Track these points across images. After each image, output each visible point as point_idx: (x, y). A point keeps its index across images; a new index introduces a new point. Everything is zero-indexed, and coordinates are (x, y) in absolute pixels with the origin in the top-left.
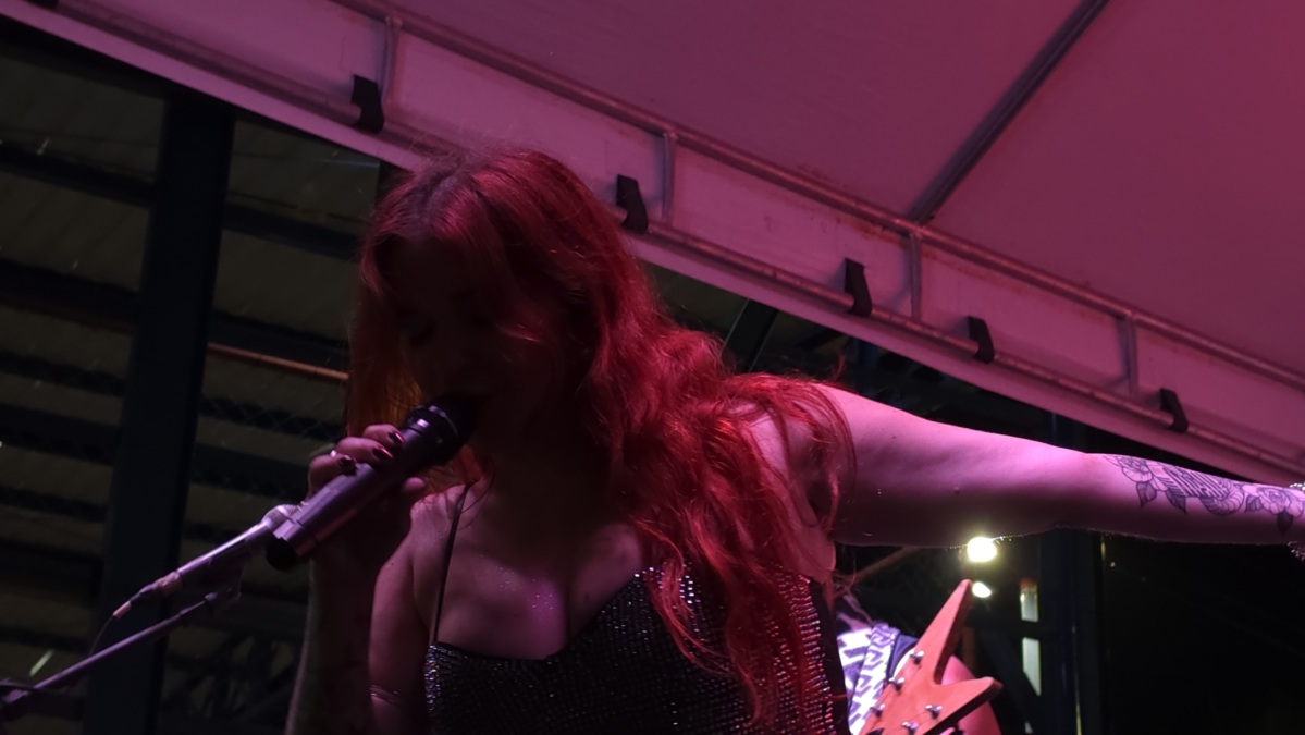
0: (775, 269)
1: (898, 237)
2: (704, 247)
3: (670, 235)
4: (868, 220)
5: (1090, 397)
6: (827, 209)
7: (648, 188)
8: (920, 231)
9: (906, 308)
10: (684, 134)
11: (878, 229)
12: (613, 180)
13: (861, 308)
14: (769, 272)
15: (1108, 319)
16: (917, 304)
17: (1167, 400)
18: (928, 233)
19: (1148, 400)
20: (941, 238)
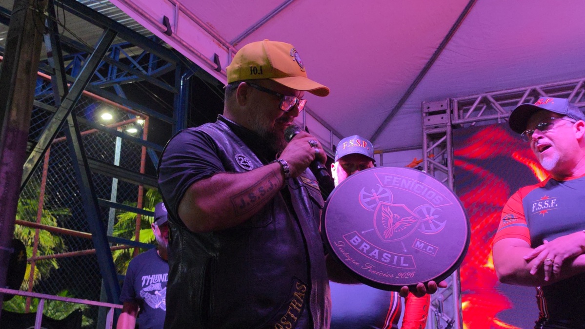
0: (201, 54)
1: (226, 48)
2: (184, 43)
3: (177, 38)
4: (220, 42)
6: (211, 37)
7: (171, 22)
8: (231, 48)
10: (181, 6)
11: (222, 45)
12: (162, 17)
13: (218, 70)
14: (199, 54)
18: (234, 49)
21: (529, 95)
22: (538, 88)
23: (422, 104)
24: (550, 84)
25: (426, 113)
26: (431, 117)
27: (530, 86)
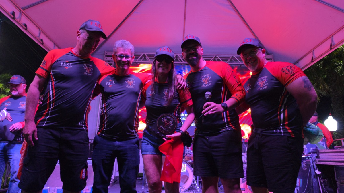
0: (5, 9)
1: (19, 10)
4: (16, 7)
5: (35, 38)
8: (22, 11)
9: (18, 20)
13: (14, 19)
14: (4, 9)
15: (38, 29)
16: (20, 20)
17: (42, 40)
18: (23, 11)
19: (40, 40)
20: (25, 13)
21: (142, 56)
22: (145, 54)
23: (105, 52)
24: (149, 54)
25: (106, 56)
26: (107, 57)
27: (142, 53)
